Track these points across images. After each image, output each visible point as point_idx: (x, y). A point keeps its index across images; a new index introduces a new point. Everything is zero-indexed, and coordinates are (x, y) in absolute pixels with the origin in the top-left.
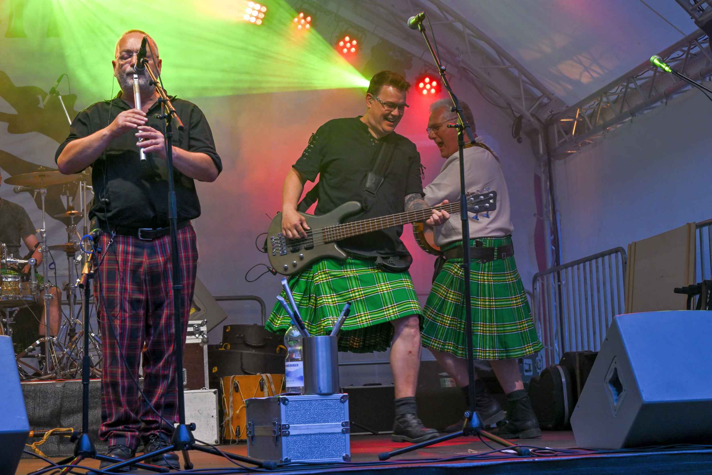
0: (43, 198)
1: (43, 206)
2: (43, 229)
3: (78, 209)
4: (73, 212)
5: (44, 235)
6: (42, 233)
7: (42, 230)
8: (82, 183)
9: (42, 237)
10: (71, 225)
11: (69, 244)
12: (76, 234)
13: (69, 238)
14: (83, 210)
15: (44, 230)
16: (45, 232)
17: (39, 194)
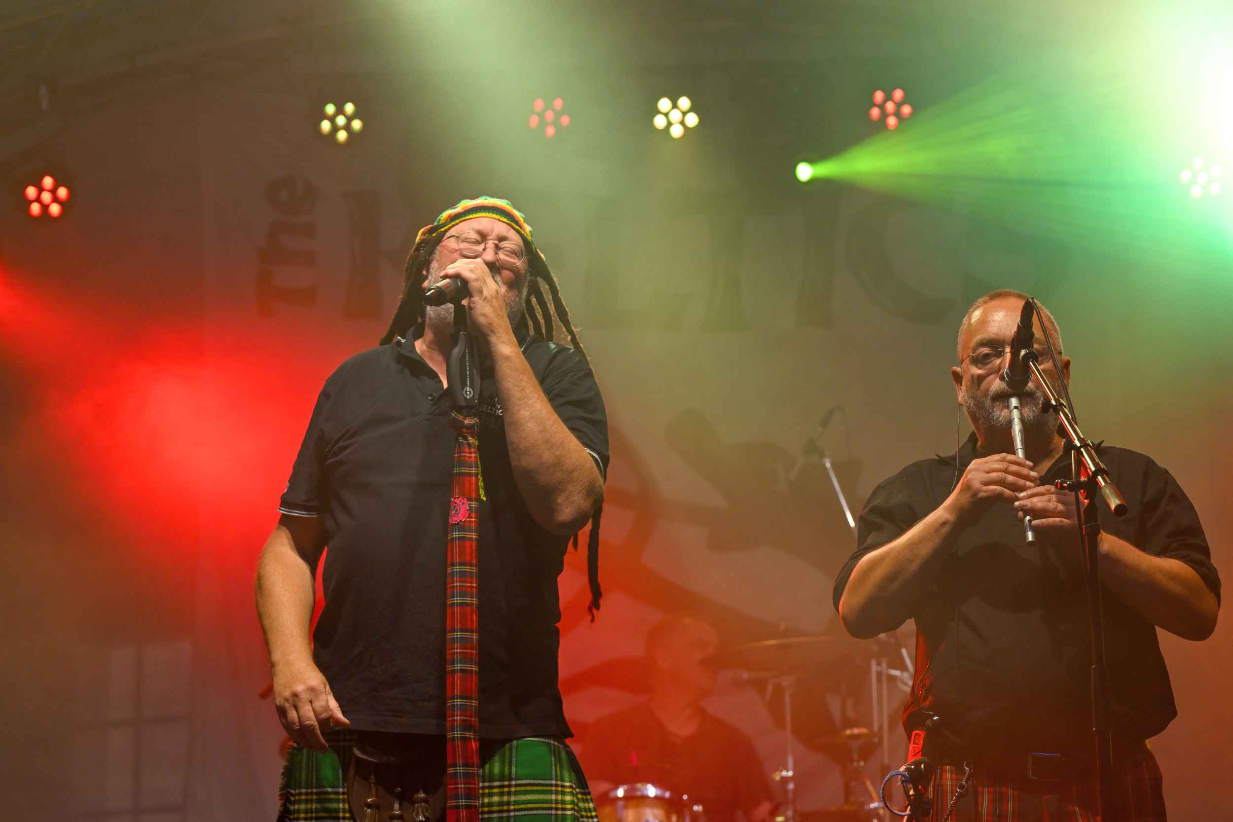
0: (787, 699)
1: (788, 718)
2: (788, 771)
3: (869, 725)
4: (856, 731)
5: (791, 786)
6: (785, 780)
7: (784, 773)
8: (879, 664)
9: (786, 791)
10: (852, 760)
11: (847, 807)
12: (864, 783)
13: (848, 792)
14: (881, 728)
15: (790, 774)
16: (793, 778)
17: (779, 690)
